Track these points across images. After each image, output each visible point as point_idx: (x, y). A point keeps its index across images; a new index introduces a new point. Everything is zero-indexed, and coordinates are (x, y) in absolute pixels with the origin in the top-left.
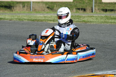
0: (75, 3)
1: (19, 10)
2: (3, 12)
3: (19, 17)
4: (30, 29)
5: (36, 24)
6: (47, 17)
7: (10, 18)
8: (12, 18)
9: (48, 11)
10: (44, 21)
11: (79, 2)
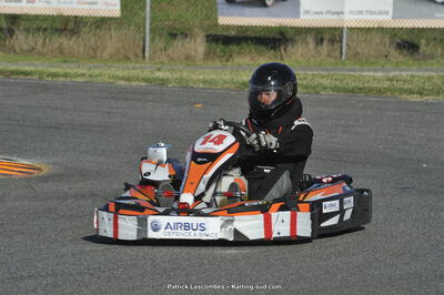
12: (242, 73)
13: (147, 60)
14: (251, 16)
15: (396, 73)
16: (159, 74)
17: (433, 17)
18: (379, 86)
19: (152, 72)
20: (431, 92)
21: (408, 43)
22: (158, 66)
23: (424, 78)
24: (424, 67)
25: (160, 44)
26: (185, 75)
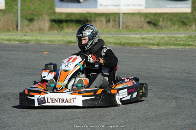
1: (100, 28)
2: (73, 31)
5: (127, 51)
6: (147, 39)
9: (150, 28)
10: (142, 46)
12: (68, 36)
13: (19, 31)
14: (72, 7)
15: (147, 35)
16: (26, 38)
17: (166, 7)
18: (137, 42)
19: (21, 37)
20: (163, 44)
21: (153, 21)
22: (25, 34)
24: (161, 32)
25: (26, 23)
26: (39, 38)
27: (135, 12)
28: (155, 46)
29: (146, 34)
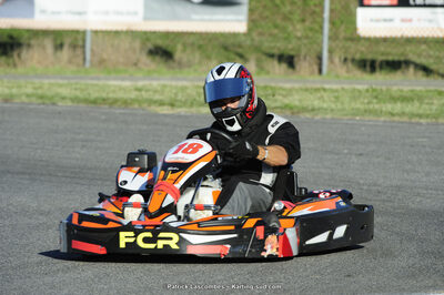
0: (257, 38)
1: (39, 62)
3: (40, 87)
4: (81, 136)
5: (103, 117)
6: (147, 91)
7: (7, 91)
8: (14, 91)
9: (153, 66)
10: (136, 106)
11: (271, 35)
15: (146, 83)
17: (190, 19)
18: (125, 96)
20: (184, 104)
21: (162, 51)
23: (176, 87)
24: (179, 76)
27: (119, 28)
28: (165, 107)
29: (144, 79)
